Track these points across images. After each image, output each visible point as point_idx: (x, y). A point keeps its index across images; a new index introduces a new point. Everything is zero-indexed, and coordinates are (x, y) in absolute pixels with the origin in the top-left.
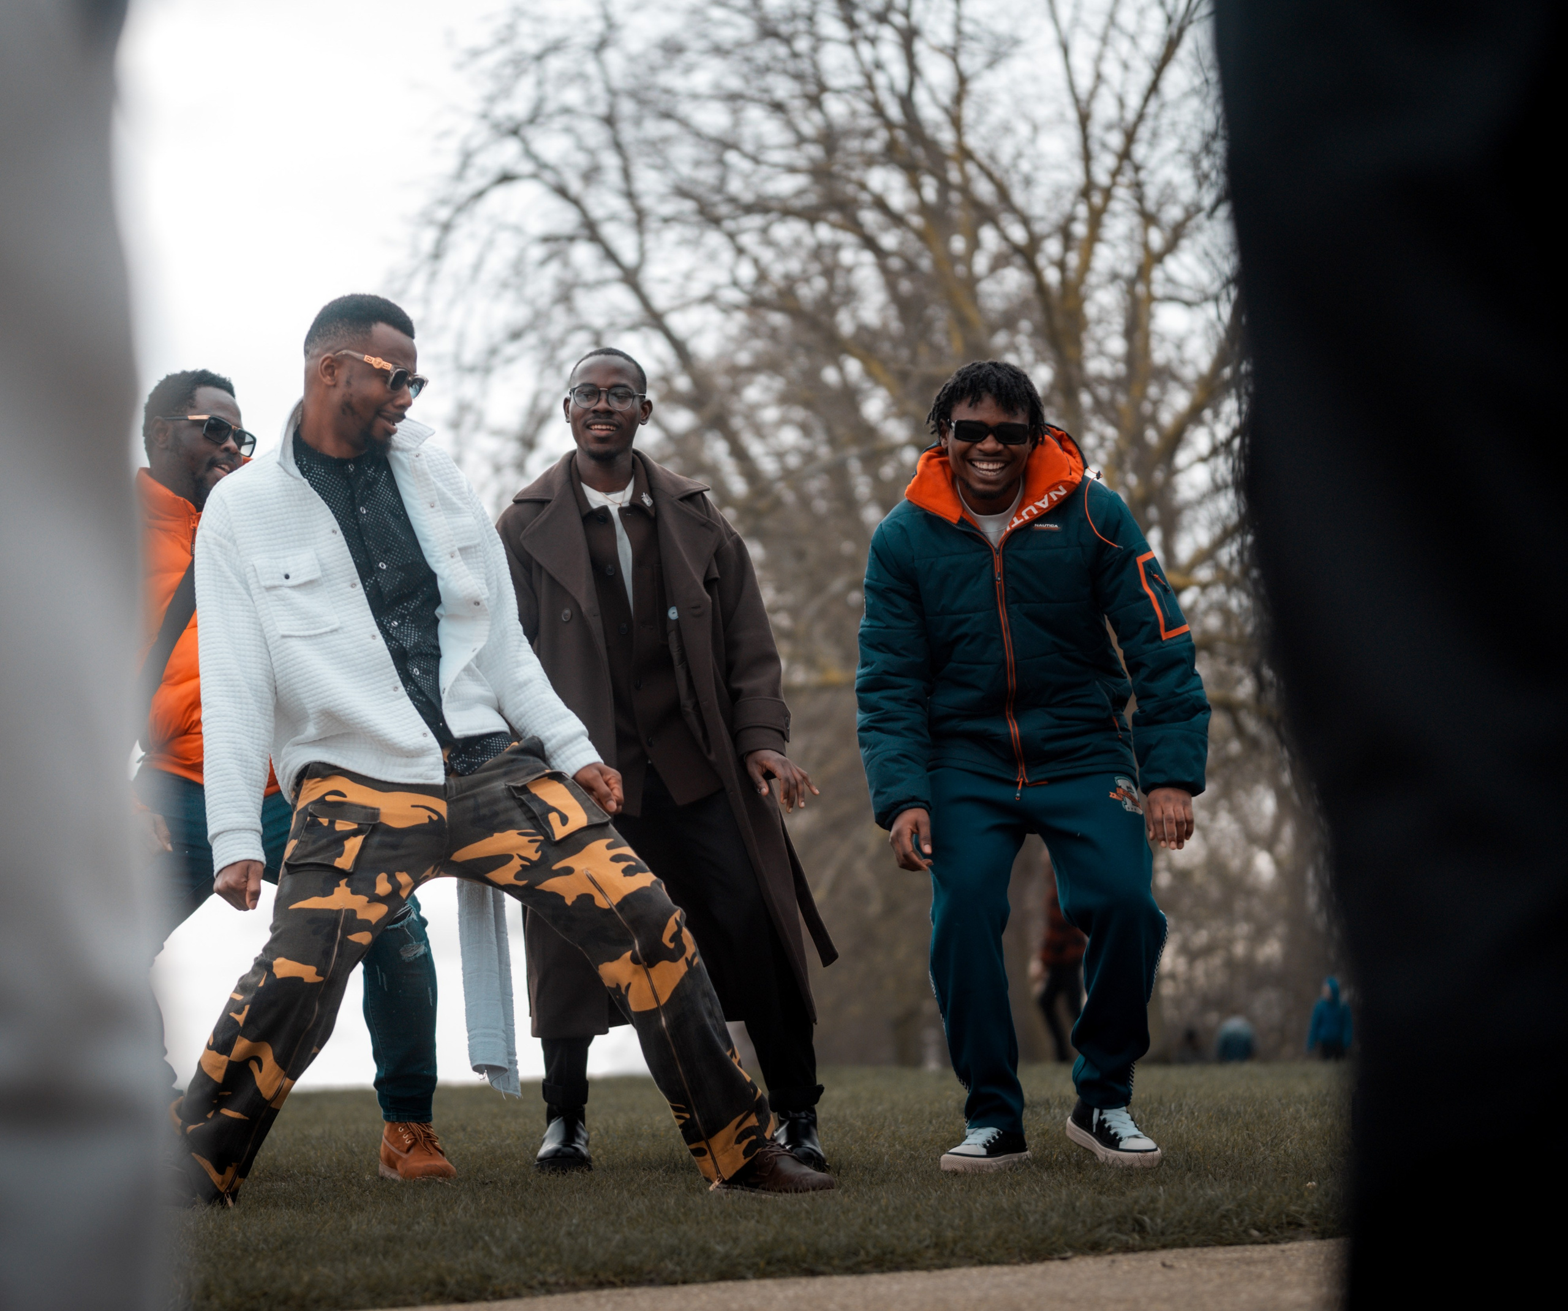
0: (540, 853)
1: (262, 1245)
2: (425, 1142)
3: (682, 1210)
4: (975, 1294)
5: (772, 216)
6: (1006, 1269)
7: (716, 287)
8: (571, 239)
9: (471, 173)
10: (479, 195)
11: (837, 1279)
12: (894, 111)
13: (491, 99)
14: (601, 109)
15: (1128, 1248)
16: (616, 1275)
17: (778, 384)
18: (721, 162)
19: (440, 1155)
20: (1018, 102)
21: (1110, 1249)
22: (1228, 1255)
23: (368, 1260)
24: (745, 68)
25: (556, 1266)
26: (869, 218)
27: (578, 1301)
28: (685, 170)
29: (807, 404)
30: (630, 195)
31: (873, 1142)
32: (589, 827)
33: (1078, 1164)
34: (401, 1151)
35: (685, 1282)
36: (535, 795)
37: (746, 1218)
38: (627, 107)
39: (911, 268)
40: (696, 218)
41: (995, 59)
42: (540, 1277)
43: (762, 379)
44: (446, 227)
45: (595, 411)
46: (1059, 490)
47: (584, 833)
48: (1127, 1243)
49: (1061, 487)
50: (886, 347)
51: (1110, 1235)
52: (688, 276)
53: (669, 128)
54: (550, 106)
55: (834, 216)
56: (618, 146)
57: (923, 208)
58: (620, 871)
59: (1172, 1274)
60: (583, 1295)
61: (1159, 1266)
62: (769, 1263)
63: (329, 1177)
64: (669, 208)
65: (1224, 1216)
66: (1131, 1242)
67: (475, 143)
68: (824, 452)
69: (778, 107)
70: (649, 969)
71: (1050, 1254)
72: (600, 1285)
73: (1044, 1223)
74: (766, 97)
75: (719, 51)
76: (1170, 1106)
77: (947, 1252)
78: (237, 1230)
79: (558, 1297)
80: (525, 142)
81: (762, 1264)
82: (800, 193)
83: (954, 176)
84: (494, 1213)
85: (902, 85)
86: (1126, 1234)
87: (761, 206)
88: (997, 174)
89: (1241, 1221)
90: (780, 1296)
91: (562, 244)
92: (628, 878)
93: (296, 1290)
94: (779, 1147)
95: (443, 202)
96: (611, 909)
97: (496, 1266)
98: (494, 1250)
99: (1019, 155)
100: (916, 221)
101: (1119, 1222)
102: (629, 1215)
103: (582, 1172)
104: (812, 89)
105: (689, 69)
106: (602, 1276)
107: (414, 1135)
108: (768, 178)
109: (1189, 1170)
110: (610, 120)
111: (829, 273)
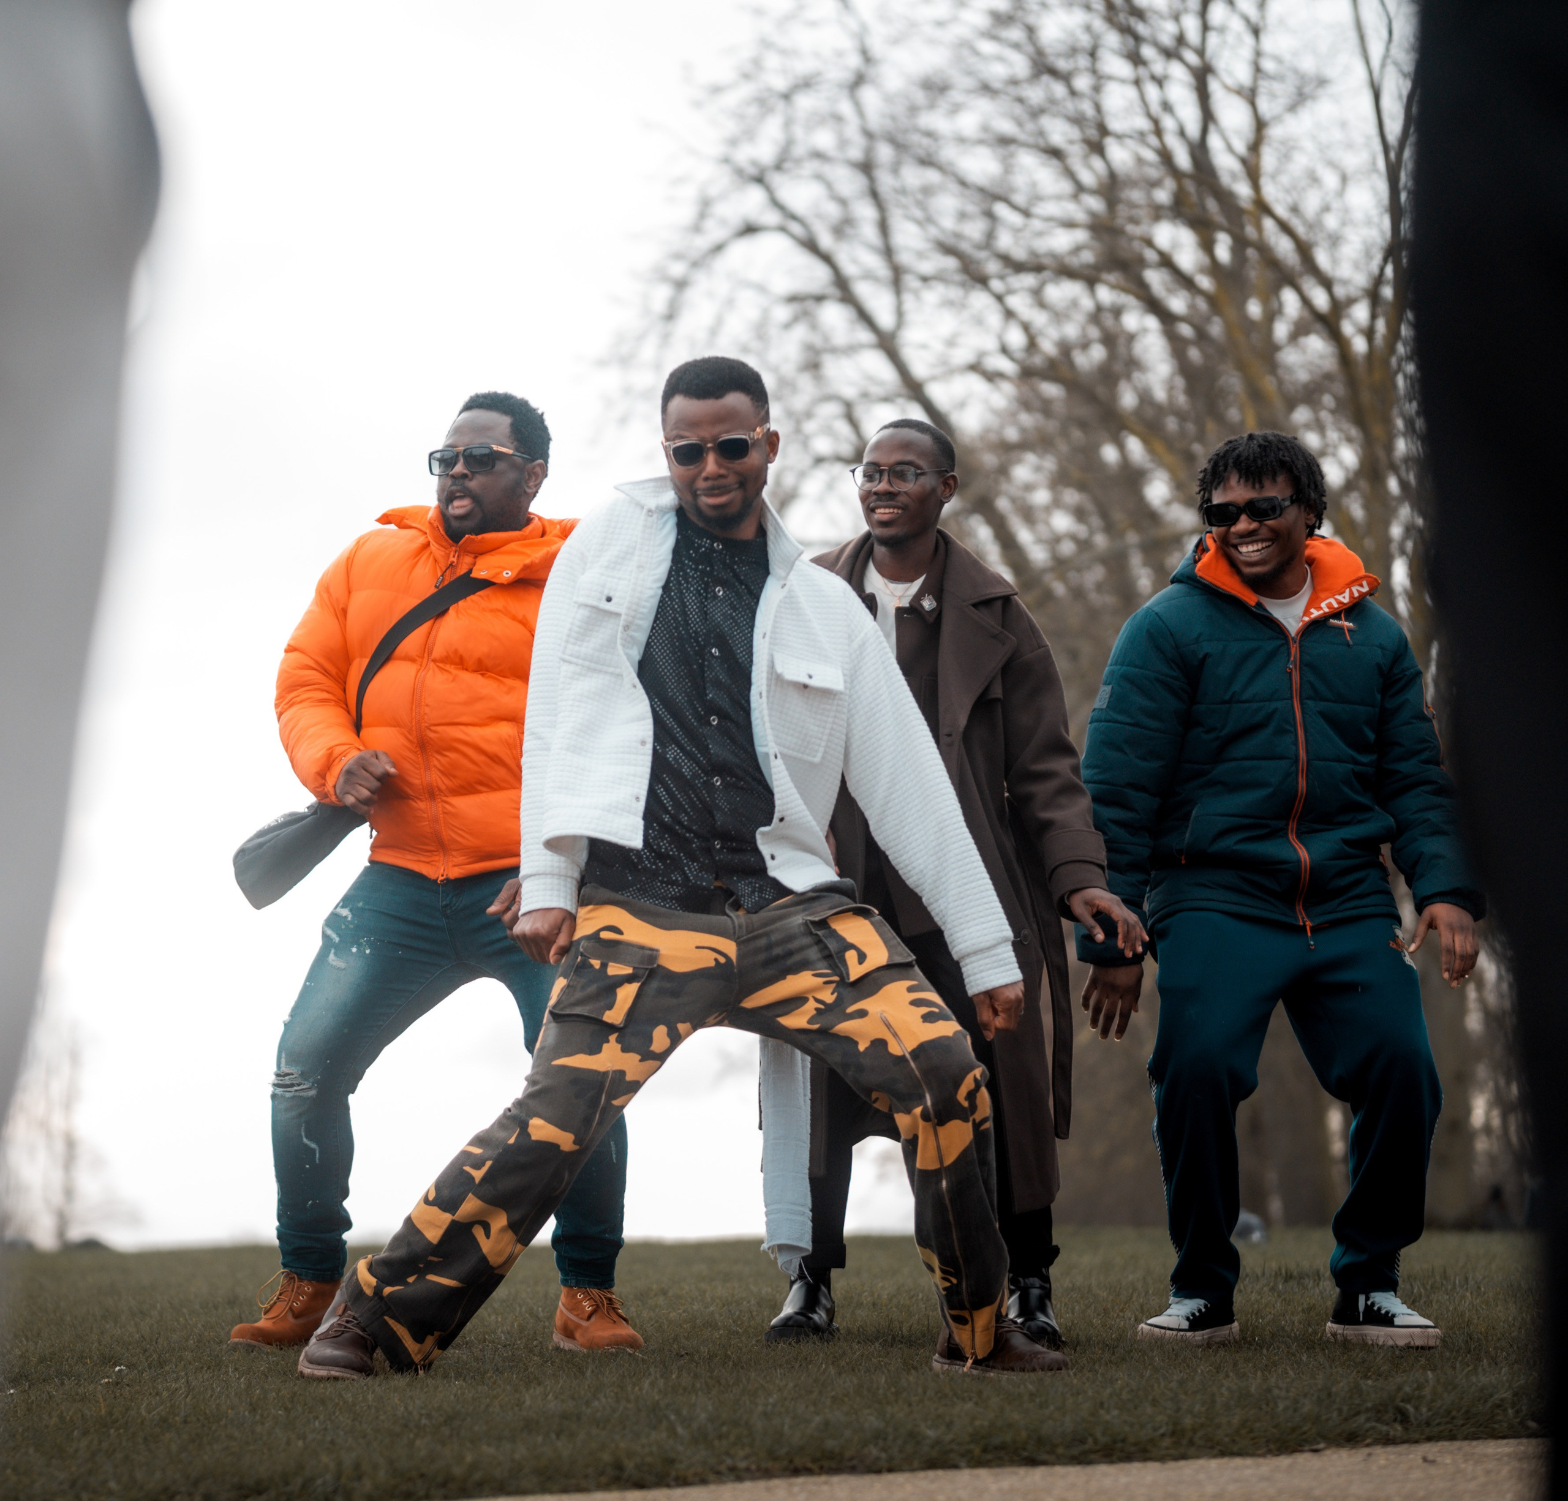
0: (836, 994)
1: (424, 1421)
2: (608, 1309)
3: (893, 1390)
4: (1210, 1489)
5: (1046, 274)
6: (1249, 1461)
7: (982, 354)
8: (820, 299)
9: (710, 224)
10: (718, 248)
11: (1059, 1470)
12: (1183, 159)
13: (733, 142)
14: (856, 153)
15: (1388, 1440)
16: (815, 1460)
17: (1050, 463)
18: (990, 215)
19: (624, 1322)
20: (1323, 149)
21: (1368, 1441)
22: (1499, 1450)
23: (540, 1439)
24: (1018, 110)
25: (747, 1450)
26: (1155, 278)
27: (768, 1489)
28: (948, 223)
29: (1081, 487)
30: (888, 252)
31: (1118, 1315)
32: (889, 967)
33: (1345, 1344)
34: (582, 1319)
35: (890, 1470)
36: (835, 931)
37: (963, 1399)
38: (884, 153)
39: (1202, 336)
40: (959, 277)
41: (1300, 99)
42: (729, 1462)
43: (1031, 458)
44: (681, 285)
45: (876, 493)
46: (1362, 586)
47: (883, 972)
48: (1388, 1434)
49: (1364, 583)
50: (1171, 424)
51: (1368, 1425)
52: (951, 343)
53: (932, 176)
54: (799, 150)
55: (1112, 277)
56: (874, 195)
57: (1214, 268)
58: (920, 1016)
59: (1433, 1470)
60: (776, 1482)
61: (1420, 1461)
62: (985, 1450)
63: (509, 1345)
64: (927, 267)
65: (1498, 1406)
66: (1392, 1433)
67: (713, 191)
68: (1101, 541)
69: (1055, 154)
70: (938, 1128)
71: (1301, 1446)
72: (796, 1472)
73: (1295, 1410)
74: (1041, 142)
75: (986, 89)
76: (1455, 1279)
77: (1185, 1442)
78: (398, 1402)
79: (748, 1485)
80: (769, 189)
81: (977, 1451)
82: (1077, 249)
83: (1250, 231)
84: (685, 1389)
85: (1193, 129)
86: (1387, 1424)
87: (1034, 266)
88: (1301, 230)
89: (1517, 1412)
90: (994, 1487)
91: (810, 305)
92: (928, 1025)
93: (458, 1471)
94: (1011, 1323)
95: (678, 256)
96: (904, 1056)
97: (680, 1448)
98: (680, 1430)
99: (1326, 209)
100: (1205, 282)
101: (1379, 1411)
102: (833, 1393)
103: (790, 1344)
104: (1093, 133)
105: (956, 109)
106: (798, 1462)
107: (595, 1301)
108: (1040, 234)
109: (1469, 1352)
110: (866, 167)
111: (1109, 340)
